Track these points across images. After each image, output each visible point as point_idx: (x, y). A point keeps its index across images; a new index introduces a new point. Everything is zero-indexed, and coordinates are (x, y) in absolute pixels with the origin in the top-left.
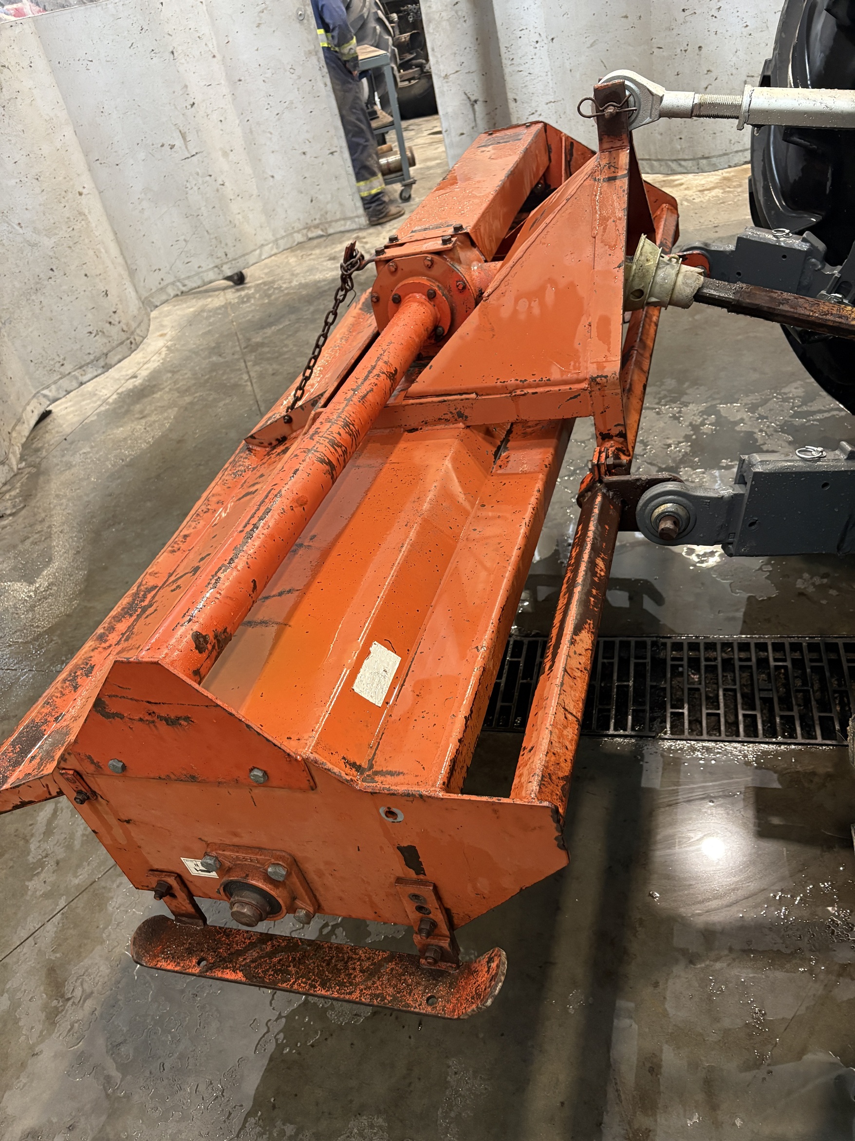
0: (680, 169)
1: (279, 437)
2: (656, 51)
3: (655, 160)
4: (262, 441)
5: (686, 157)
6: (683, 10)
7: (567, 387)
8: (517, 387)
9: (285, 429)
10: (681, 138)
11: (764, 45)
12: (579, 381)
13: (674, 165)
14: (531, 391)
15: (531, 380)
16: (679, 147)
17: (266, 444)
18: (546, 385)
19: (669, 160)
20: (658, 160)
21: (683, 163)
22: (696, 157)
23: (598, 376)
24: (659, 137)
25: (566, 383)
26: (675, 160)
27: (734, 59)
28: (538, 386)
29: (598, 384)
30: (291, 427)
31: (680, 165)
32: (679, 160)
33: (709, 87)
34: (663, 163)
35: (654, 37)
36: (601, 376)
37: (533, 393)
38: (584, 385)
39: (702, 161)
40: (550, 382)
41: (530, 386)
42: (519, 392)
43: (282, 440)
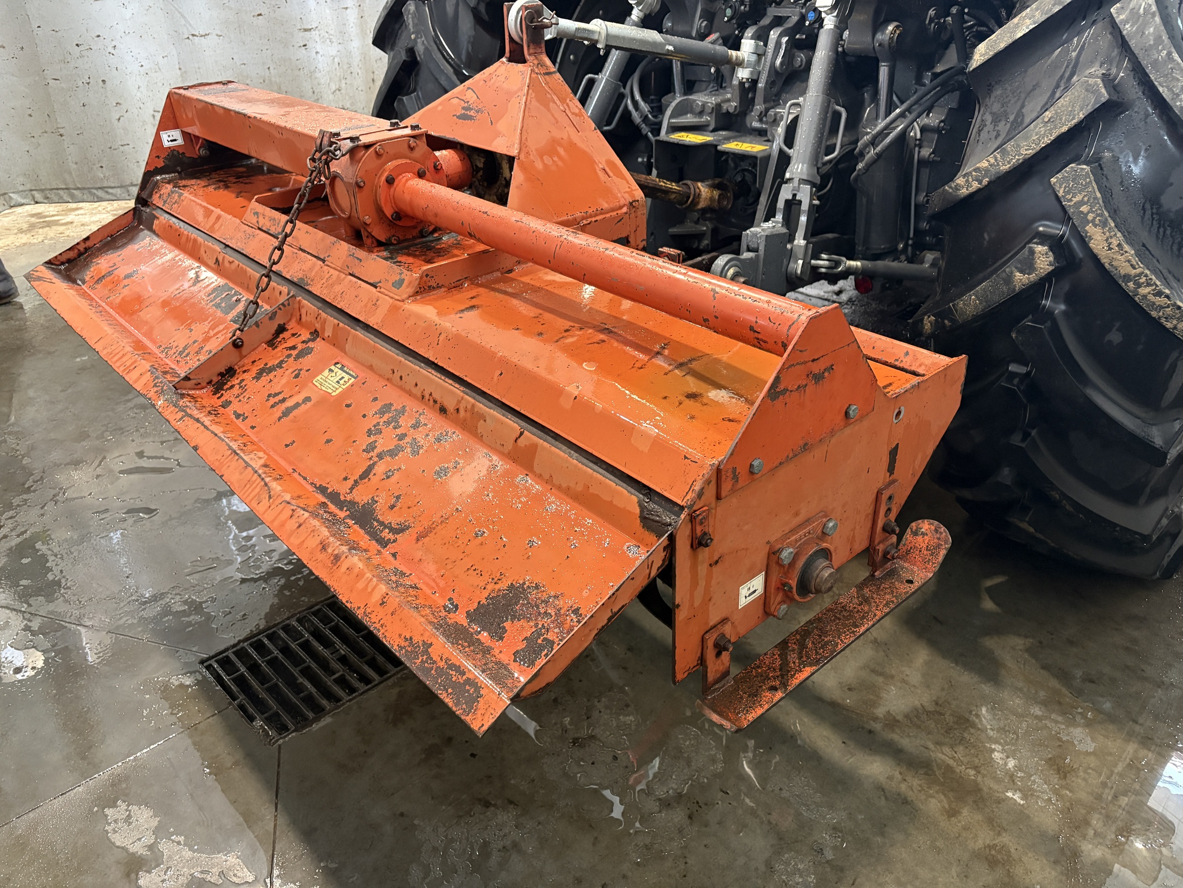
0: (108, 197)
1: (223, 370)
2: (51, 82)
3: (75, 189)
4: (199, 381)
5: (113, 185)
6: (77, 45)
7: (615, 213)
8: (583, 218)
9: (232, 358)
10: (102, 167)
11: (161, 84)
12: (621, 208)
13: (100, 193)
14: (593, 219)
15: (590, 211)
16: (102, 176)
17: (204, 384)
18: (601, 214)
19: (92, 188)
20: (78, 189)
21: (110, 190)
22: (124, 184)
23: (633, 201)
24: (74, 166)
25: (613, 210)
26: (100, 188)
27: (139, 94)
28: (596, 215)
29: (634, 207)
30: (240, 353)
31: (107, 192)
32: (105, 187)
33: (122, 118)
34: (86, 192)
35: (46, 69)
36: (635, 201)
37: (595, 221)
38: (625, 210)
39: (131, 188)
40: (603, 212)
41: (591, 216)
42: (585, 222)
43: (230, 372)
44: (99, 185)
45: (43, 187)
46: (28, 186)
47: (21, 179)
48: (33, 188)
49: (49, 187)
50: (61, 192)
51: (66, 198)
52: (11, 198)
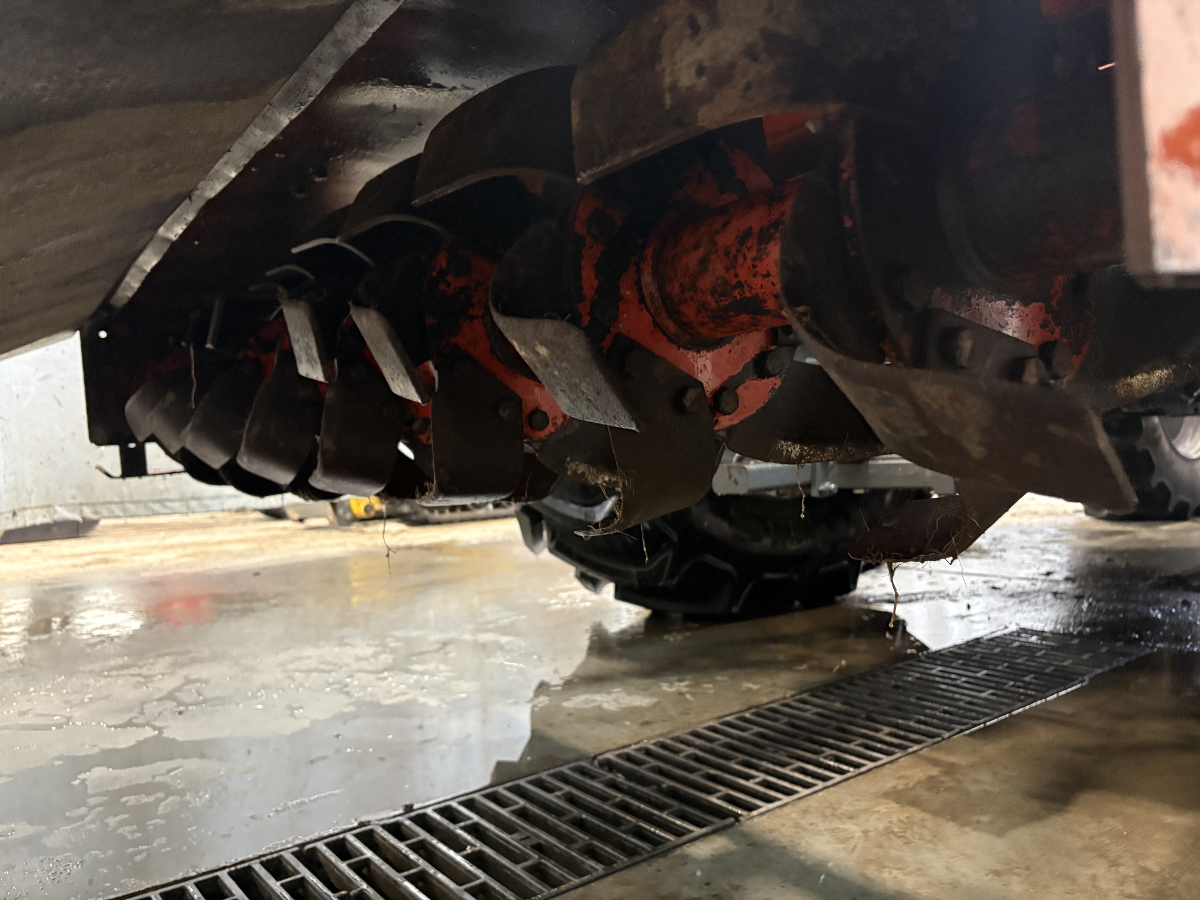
44: (157, 497)
45: (95, 500)
46: (79, 500)
47: (74, 492)
48: (84, 501)
49: (101, 500)
50: (114, 507)
51: (118, 512)
52: (55, 512)
